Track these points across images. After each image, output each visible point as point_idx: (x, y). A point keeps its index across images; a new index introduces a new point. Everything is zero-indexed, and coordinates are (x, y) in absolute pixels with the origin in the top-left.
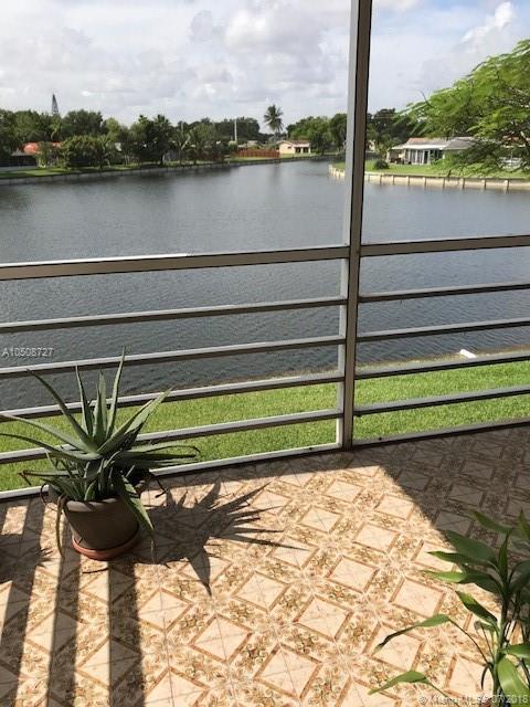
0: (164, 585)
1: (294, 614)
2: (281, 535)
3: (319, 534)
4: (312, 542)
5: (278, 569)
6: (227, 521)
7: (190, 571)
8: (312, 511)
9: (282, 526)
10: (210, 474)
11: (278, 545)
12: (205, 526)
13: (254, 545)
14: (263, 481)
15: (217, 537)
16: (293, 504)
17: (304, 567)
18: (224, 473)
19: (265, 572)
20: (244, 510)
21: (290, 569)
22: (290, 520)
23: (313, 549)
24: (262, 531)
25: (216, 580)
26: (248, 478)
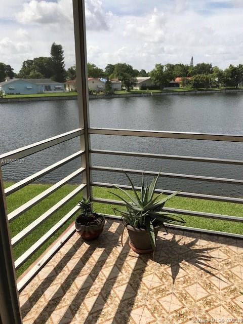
0: (156, 272)
1: (207, 308)
2: (217, 271)
3: (237, 278)
4: (232, 281)
5: (209, 286)
6: (194, 256)
7: (169, 271)
8: (238, 267)
9: (220, 268)
10: (196, 234)
11: (214, 275)
12: (184, 255)
13: (202, 271)
14: (219, 245)
15: (187, 261)
16: (230, 260)
17: (222, 290)
18: (202, 235)
19: (202, 284)
20: (204, 254)
21: (215, 288)
22: (225, 267)
23: (230, 284)
24: (209, 266)
25: (179, 278)
26: (212, 241)
